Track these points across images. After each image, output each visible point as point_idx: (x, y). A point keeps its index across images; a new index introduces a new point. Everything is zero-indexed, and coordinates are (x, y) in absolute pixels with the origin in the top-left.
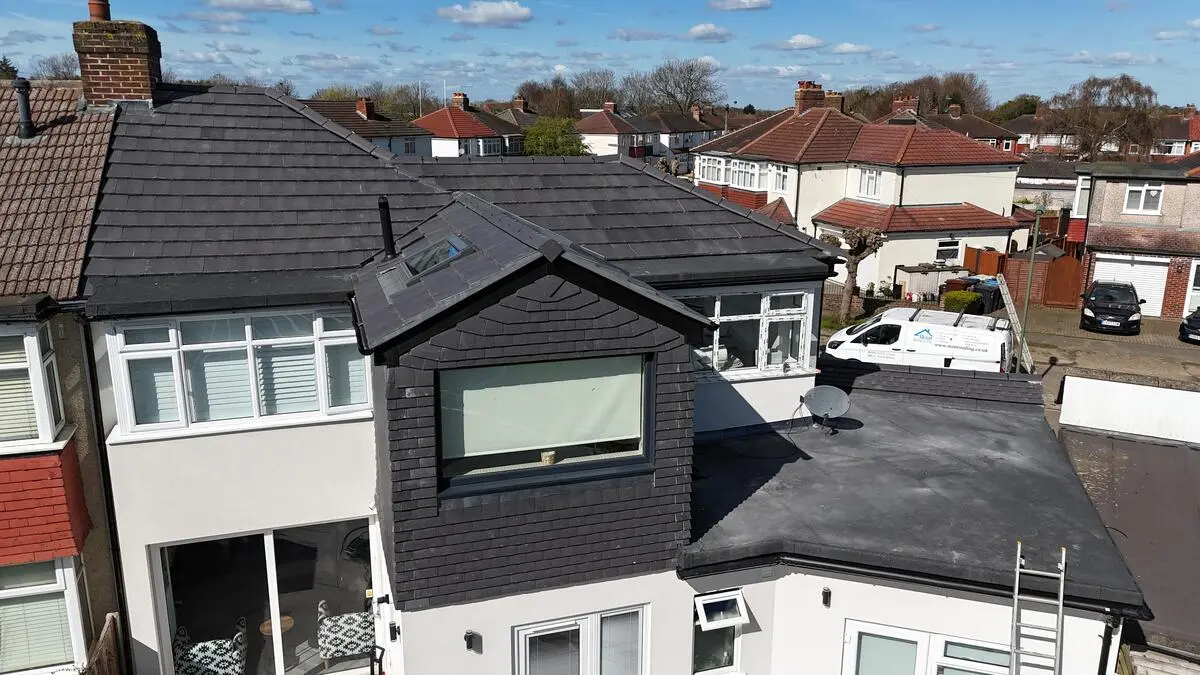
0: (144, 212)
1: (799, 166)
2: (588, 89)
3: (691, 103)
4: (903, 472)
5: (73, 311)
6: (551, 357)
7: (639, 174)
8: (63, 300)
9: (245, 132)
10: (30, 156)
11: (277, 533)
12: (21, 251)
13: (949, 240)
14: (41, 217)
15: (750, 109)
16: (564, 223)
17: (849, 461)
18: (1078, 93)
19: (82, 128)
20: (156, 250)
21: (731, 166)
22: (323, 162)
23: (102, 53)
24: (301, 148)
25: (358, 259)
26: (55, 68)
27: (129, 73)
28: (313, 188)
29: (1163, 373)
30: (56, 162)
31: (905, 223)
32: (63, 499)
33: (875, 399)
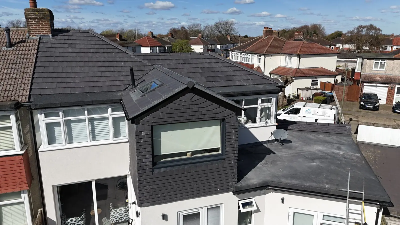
0: (50, 72)
1: (265, 55)
2: (192, 30)
3: (227, 34)
4: (307, 158)
5: (27, 106)
6: (191, 120)
7: (215, 58)
8: (23, 103)
9: (83, 45)
10: (11, 54)
11: (96, 181)
12: (8, 86)
13: (315, 79)
14: (15, 74)
15: (246, 36)
16: (191, 75)
17: (288, 154)
18: (355, 30)
19: (28, 44)
20: (54, 86)
21: (242, 55)
22: (110, 55)
23: (34, 19)
24: (102, 50)
25: (123, 88)
26: (13, 24)
27: (44, 26)
28: (107, 64)
29: (387, 123)
30: (20, 56)
31: (300, 74)
32: (24, 170)
33: (295, 133)
